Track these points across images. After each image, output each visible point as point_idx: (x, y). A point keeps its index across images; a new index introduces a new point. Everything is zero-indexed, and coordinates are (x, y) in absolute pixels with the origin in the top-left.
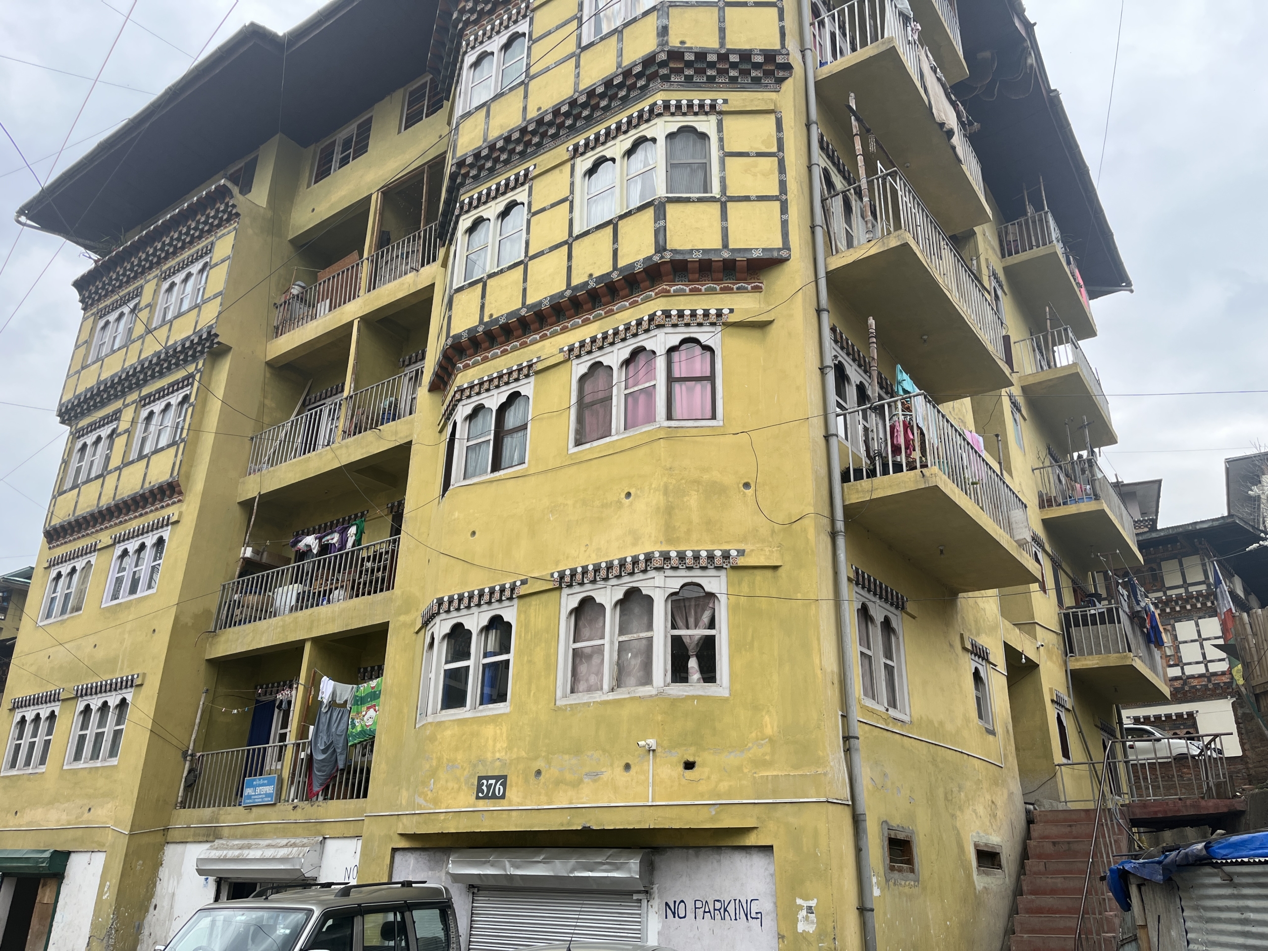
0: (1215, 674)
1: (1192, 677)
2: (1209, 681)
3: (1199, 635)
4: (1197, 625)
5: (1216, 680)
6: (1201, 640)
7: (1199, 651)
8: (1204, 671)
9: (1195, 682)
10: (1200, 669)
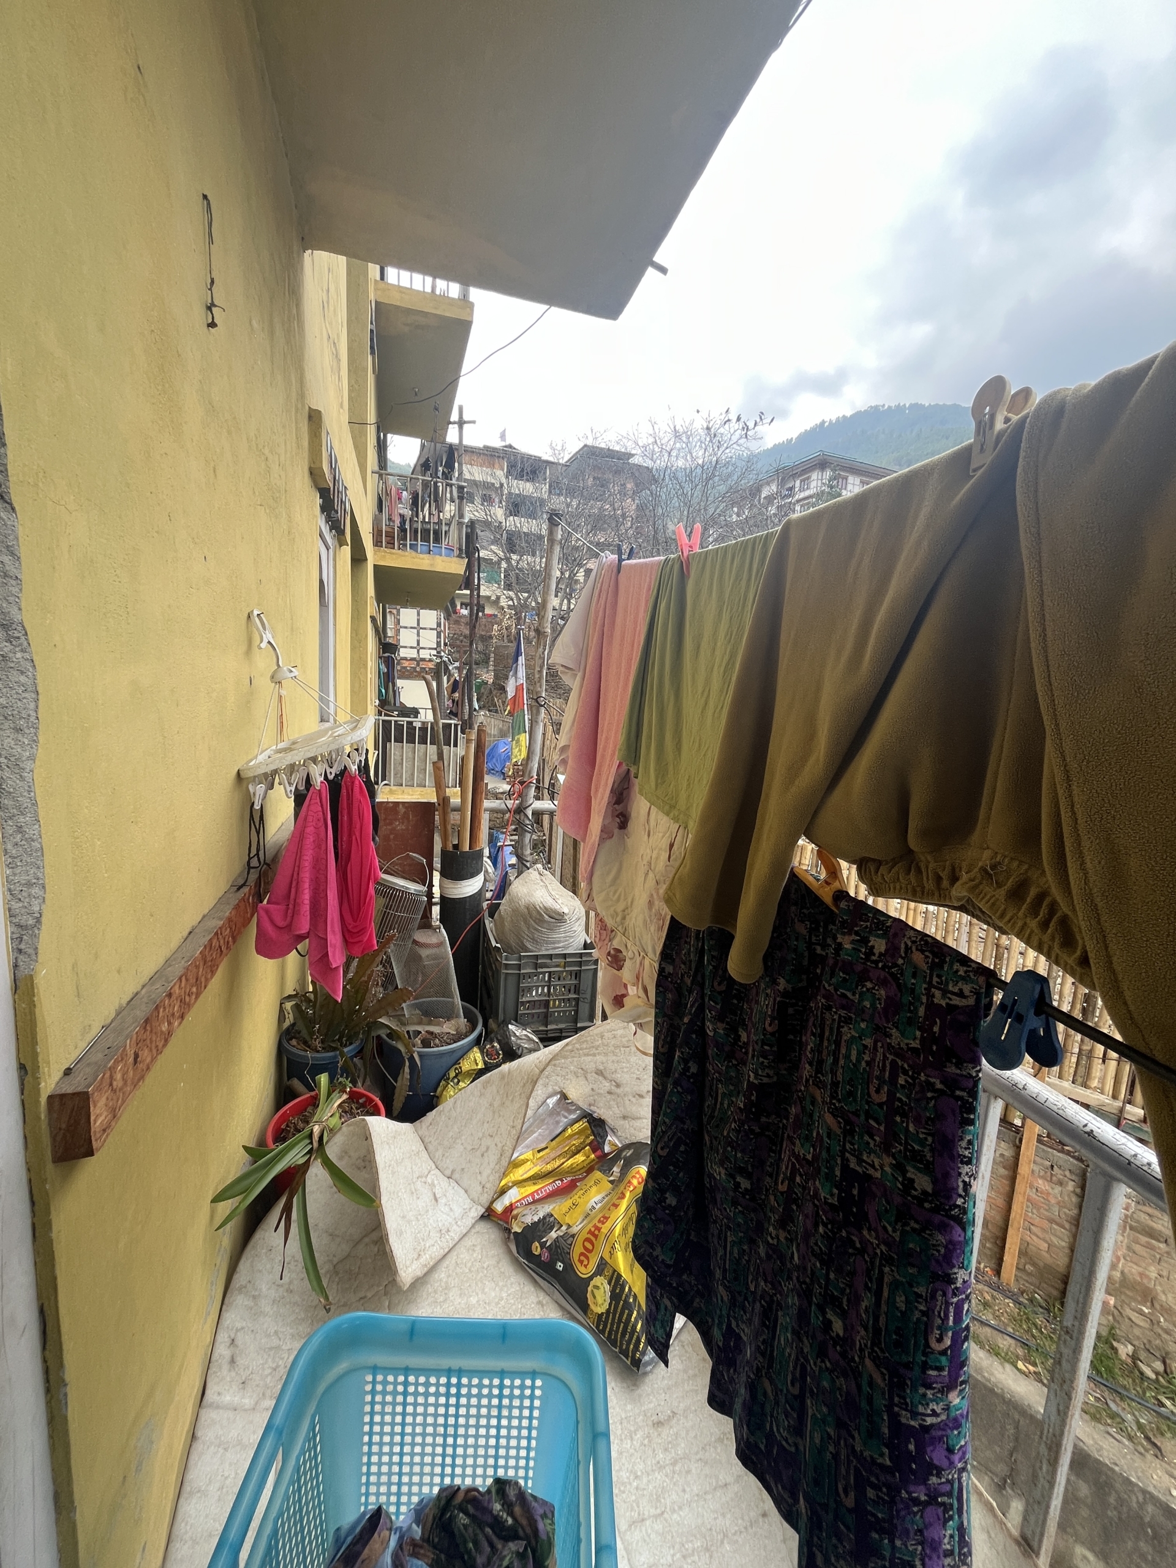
0: (423, 660)
1: (405, 659)
2: (418, 665)
3: (418, 624)
4: (418, 614)
5: (423, 665)
6: (418, 628)
7: (416, 638)
8: (415, 656)
9: (406, 664)
10: (413, 654)
